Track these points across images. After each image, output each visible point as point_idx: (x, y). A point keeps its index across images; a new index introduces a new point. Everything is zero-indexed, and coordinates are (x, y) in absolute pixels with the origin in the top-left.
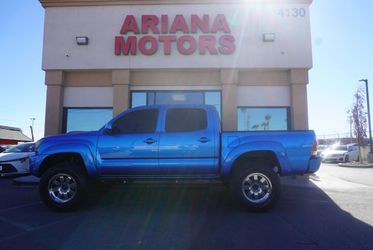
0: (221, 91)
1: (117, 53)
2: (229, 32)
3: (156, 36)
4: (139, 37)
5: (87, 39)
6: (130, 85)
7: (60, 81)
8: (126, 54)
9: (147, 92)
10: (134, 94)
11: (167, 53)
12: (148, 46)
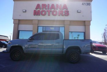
0: (64, 27)
1: (34, 15)
2: (67, 9)
3: (46, 10)
4: (41, 10)
5: (26, 10)
6: (38, 24)
7: (18, 23)
8: (37, 15)
9: (43, 26)
10: (39, 27)
11: (49, 15)
12: (43, 13)
